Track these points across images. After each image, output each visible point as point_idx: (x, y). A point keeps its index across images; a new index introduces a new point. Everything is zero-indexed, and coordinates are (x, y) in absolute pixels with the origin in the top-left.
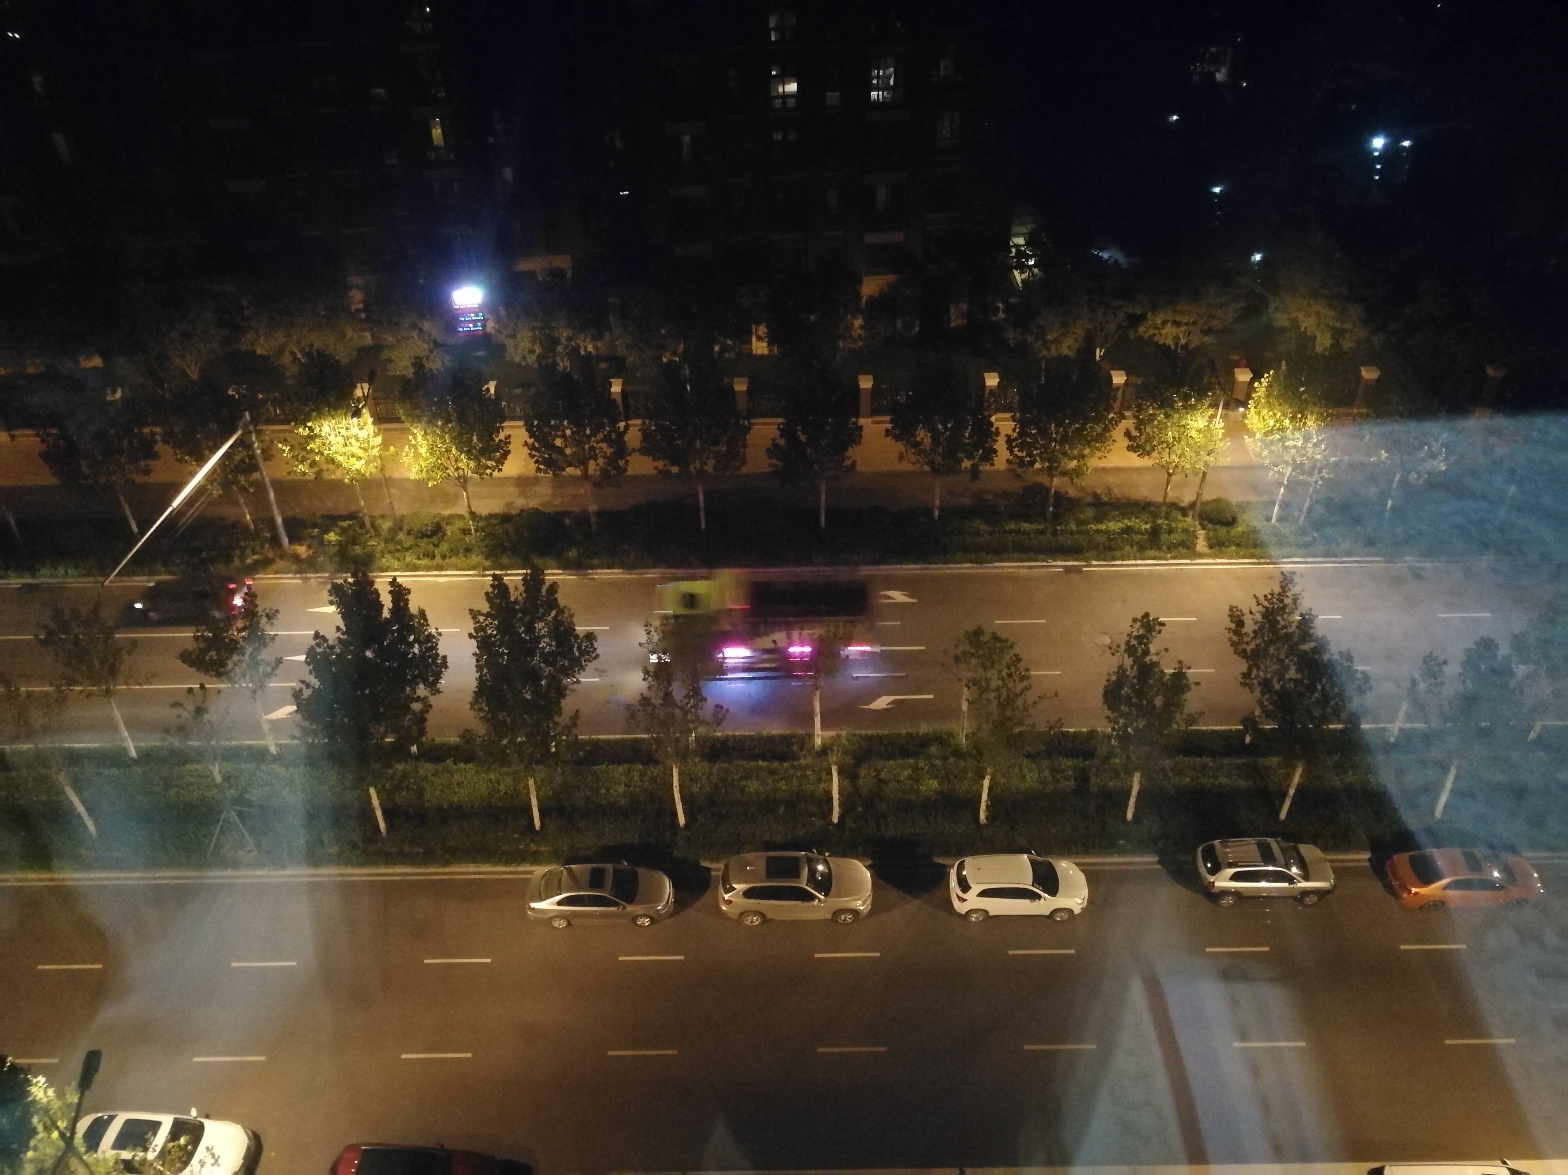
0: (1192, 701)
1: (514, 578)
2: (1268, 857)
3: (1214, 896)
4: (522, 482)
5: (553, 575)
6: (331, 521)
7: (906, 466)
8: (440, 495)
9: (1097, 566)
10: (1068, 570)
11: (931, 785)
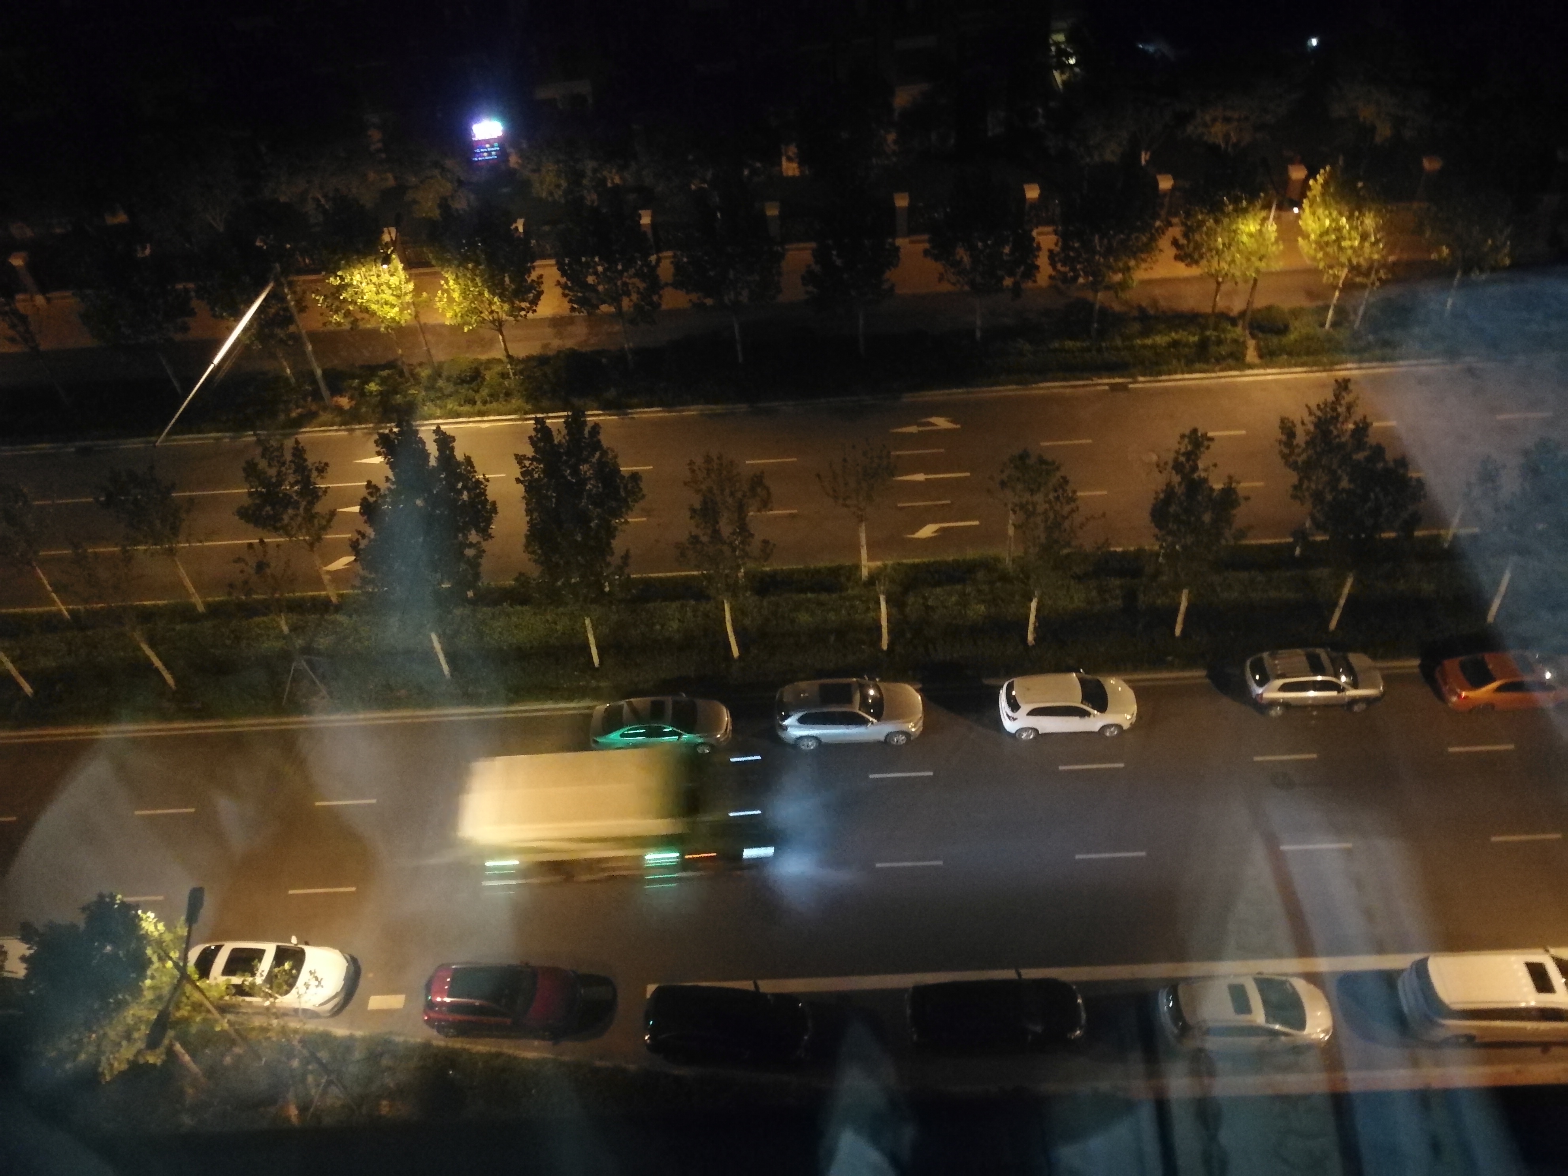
0: (1241, 515)
1: (556, 420)
2: (1317, 668)
3: (1263, 707)
4: (557, 323)
5: (594, 417)
6: (370, 371)
7: (945, 287)
8: (475, 340)
9: (1143, 383)
10: (1114, 387)
11: (978, 610)
